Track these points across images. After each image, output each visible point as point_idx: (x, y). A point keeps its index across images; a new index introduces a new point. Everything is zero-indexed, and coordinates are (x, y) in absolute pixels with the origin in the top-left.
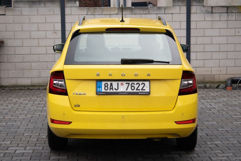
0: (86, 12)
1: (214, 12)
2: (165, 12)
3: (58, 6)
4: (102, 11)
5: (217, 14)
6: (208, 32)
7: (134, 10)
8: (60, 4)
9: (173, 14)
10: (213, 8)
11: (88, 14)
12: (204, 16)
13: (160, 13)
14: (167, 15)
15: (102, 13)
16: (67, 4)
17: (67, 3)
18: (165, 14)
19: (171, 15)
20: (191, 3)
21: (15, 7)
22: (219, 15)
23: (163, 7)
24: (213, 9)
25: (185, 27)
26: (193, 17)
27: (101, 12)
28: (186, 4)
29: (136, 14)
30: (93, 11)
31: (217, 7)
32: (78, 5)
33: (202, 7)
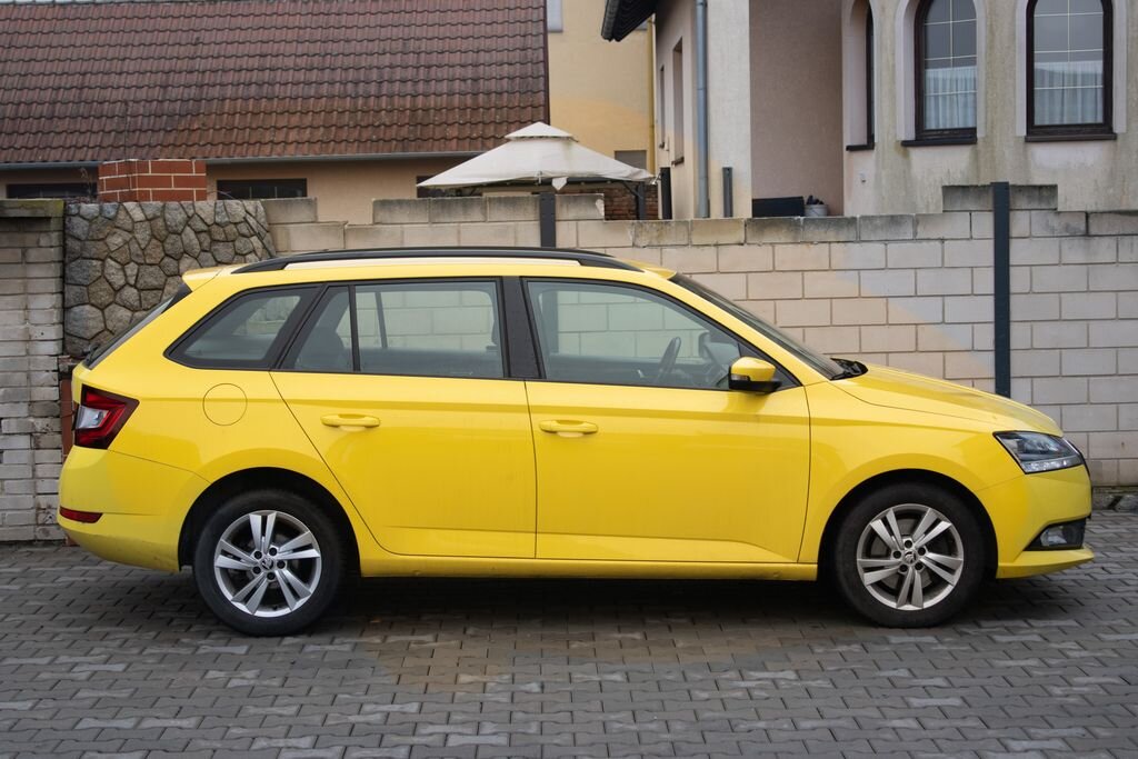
0: (631, 238)
1: (1093, 231)
2: (915, 233)
3: (532, 217)
4: (689, 235)
5: (1106, 241)
6: (1075, 306)
7: (803, 227)
8: (538, 211)
9: (946, 242)
10: (1091, 216)
11: (638, 242)
12: (1060, 247)
13: (897, 238)
14: (925, 243)
15: (689, 239)
16: (565, 209)
17: (561, 206)
18: (915, 240)
19: (937, 243)
20: (1011, 199)
21: (377, 223)
22: (1111, 242)
23: (909, 216)
24: (1091, 221)
25: (990, 288)
26: (1018, 252)
27: (686, 237)
28: (990, 207)
29: (812, 243)
30: (655, 234)
31: (1105, 216)
32: (603, 214)
33: (1051, 217)
